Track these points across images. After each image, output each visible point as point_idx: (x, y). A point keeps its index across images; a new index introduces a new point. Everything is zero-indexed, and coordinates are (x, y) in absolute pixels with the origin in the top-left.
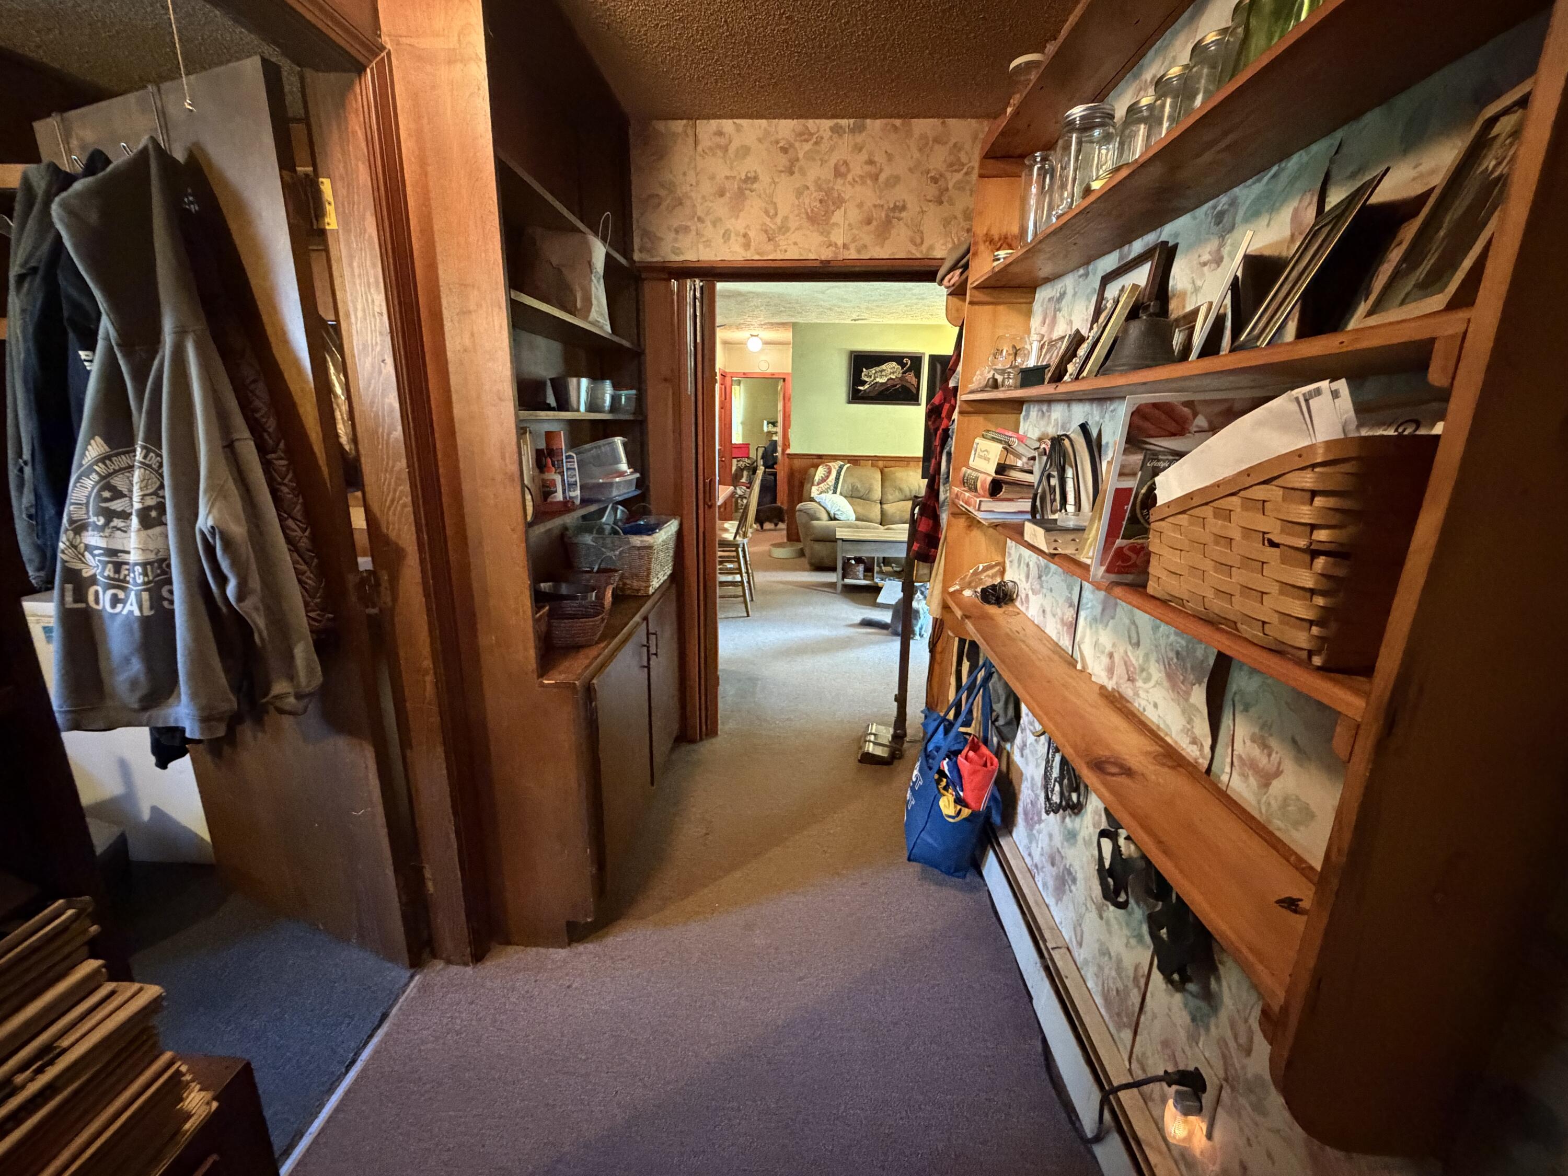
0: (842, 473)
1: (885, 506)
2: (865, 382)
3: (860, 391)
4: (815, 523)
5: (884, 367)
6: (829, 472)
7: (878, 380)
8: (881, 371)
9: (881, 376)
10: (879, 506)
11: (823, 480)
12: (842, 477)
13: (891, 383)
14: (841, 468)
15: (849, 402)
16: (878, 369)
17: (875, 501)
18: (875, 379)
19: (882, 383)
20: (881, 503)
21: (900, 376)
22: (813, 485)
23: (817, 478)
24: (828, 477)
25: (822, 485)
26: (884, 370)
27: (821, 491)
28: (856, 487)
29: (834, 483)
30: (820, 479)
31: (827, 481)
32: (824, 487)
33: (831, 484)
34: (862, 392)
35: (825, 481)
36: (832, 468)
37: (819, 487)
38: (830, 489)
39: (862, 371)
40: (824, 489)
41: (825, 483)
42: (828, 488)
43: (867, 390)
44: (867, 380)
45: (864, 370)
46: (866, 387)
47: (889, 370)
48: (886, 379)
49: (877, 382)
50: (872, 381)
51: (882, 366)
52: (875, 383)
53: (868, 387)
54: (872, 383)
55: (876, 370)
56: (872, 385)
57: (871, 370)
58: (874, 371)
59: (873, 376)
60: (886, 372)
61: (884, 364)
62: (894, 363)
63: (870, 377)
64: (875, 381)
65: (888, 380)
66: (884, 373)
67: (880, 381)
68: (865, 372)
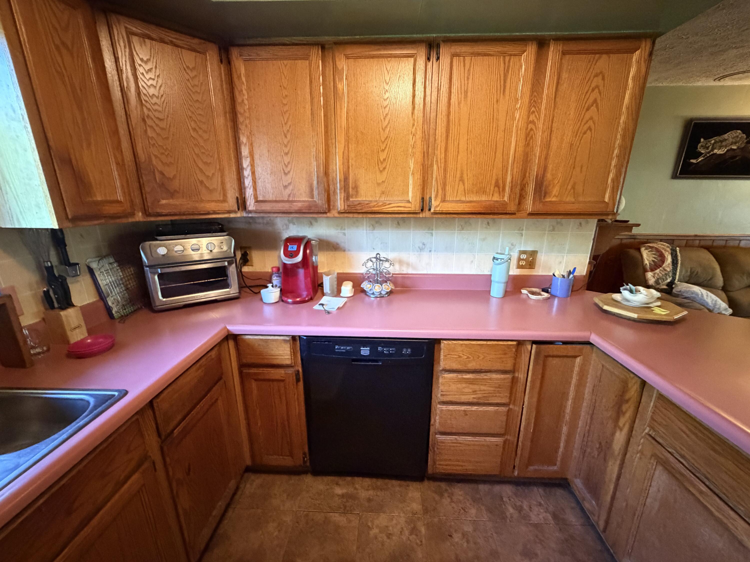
0: (679, 257)
2: (700, 154)
3: (693, 163)
5: (726, 136)
6: (661, 256)
7: (716, 151)
8: (721, 141)
9: (720, 148)
11: (657, 265)
12: (679, 261)
13: (730, 154)
14: (672, 251)
15: (674, 176)
16: (717, 138)
18: (712, 150)
21: (743, 146)
22: (645, 271)
23: (647, 263)
24: (663, 262)
25: (658, 271)
26: (726, 140)
27: (658, 277)
28: (697, 272)
29: (671, 268)
30: (653, 263)
31: (664, 266)
32: (661, 273)
33: (668, 270)
34: (694, 166)
35: (661, 266)
36: (663, 251)
37: (654, 274)
38: (669, 276)
39: (699, 142)
40: (661, 275)
41: (661, 268)
42: (666, 274)
43: (701, 163)
44: (702, 152)
45: (702, 140)
46: (700, 160)
47: (731, 140)
48: (726, 150)
49: (714, 154)
50: (709, 153)
51: (724, 136)
52: (712, 154)
53: (702, 160)
54: (708, 155)
55: (717, 140)
56: (708, 157)
57: (710, 140)
58: (713, 142)
59: (711, 147)
60: (727, 141)
61: (726, 133)
62: (739, 131)
63: (708, 148)
64: (712, 153)
65: (728, 151)
66: (724, 144)
67: (718, 153)
68: (703, 142)
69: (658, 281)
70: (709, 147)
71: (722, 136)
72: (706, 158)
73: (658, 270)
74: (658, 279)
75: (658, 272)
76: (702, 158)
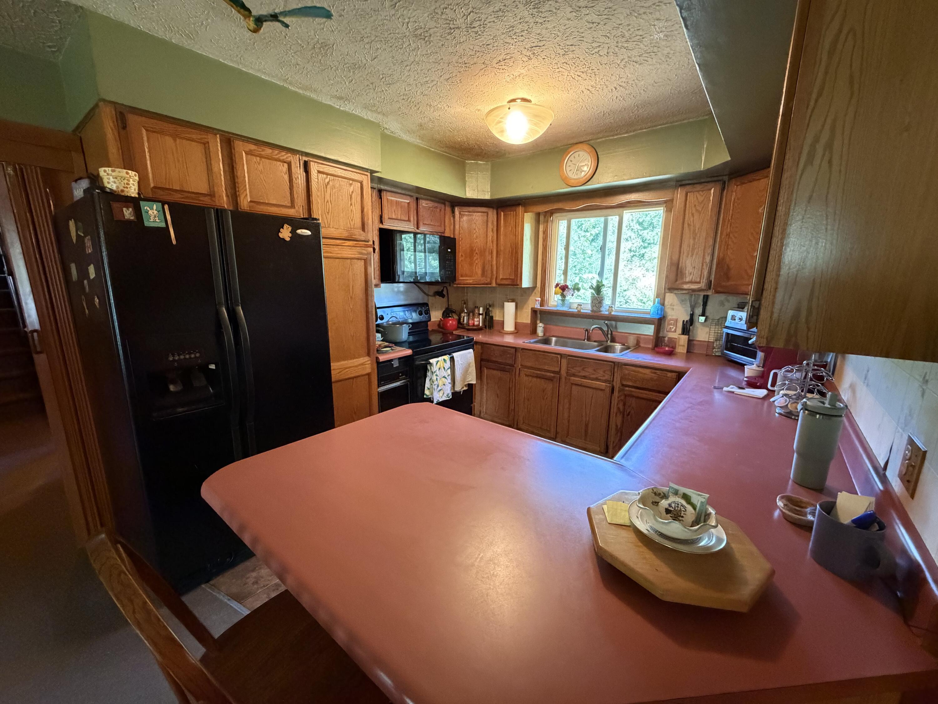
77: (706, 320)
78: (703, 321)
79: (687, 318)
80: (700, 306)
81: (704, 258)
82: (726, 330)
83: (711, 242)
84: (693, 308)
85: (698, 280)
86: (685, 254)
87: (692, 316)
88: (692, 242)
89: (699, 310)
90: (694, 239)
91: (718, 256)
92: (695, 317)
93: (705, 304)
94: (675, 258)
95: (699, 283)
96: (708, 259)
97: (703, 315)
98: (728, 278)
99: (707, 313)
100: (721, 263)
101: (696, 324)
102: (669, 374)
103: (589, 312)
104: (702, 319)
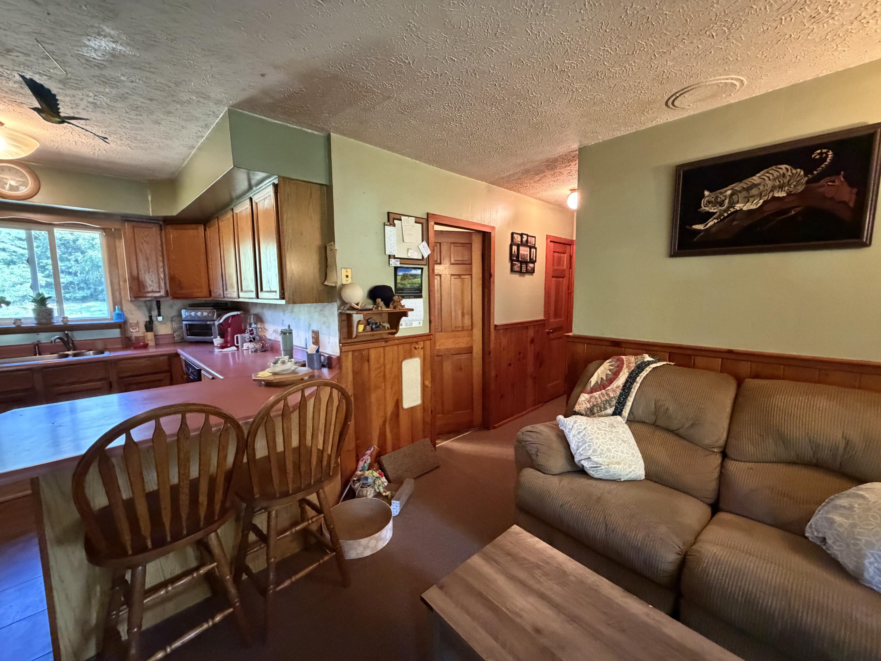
0: (639, 380)
1: (732, 466)
2: (710, 215)
3: (700, 231)
4: (529, 474)
5: (756, 179)
6: (616, 374)
7: (738, 207)
8: (748, 189)
10: (717, 460)
11: (602, 385)
12: (636, 386)
13: (773, 207)
14: (640, 368)
15: (672, 253)
16: (738, 186)
17: (708, 449)
18: (732, 204)
19: (750, 211)
20: (724, 455)
21: (800, 189)
22: (582, 391)
23: (593, 380)
24: (611, 381)
25: (596, 394)
26: (757, 185)
27: (595, 403)
28: (667, 409)
29: (618, 393)
30: (599, 382)
31: (609, 388)
32: (600, 398)
33: (612, 395)
34: (702, 234)
35: (604, 389)
36: (625, 366)
37: (591, 397)
38: (610, 404)
39: (703, 196)
40: (599, 401)
41: (603, 391)
42: (606, 401)
43: (714, 229)
44: (712, 211)
45: (706, 193)
46: (711, 223)
47: (770, 184)
48: (761, 201)
49: (737, 211)
50: (725, 211)
51: (750, 179)
52: (732, 213)
53: (715, 224)
54: (726, 215)
55: (736, 188)
56: (725, 218)
57: (722, 190)
58: (729, 192)
59: (727, 201)
60: (761, 188)
61: (754, 175)
62: (783, 166)
63: (721, 204)
64: (732, 210)
65: (764, 202)
66: (754, 191)
67: (745, 208)
68: (708, 196)
69: (593, 409)
70: (724, 201)
71: (746, 181)
72: (722, 220)
73: (598, 393)
74: (594, 406)
75: (597, 396)
76: (716, 221)
77: (163, 319)
78: (161, 320)
79: (148, 319)
80: (154, 310)
81: (159, 274)
82: (184, 322)
83: (161, 264)
84: (150, 311)
85: (158, 290)
86: (143, 272)
87: (151, 317)
88: (146, 263)
89: (155, 313)
90: (148, 261)
91: (169, 273)
92: (154, 318)
93: (159, 308)
94: (135, 273)
95: (159, 292)
96: (162, 276)
97: (159, 315)
98: (182, 288)
99: (162, 313)
100: (172, 279)
101: (155, 323)
102: (161, 358)
103: (34, 325)
104: (160, 318)
